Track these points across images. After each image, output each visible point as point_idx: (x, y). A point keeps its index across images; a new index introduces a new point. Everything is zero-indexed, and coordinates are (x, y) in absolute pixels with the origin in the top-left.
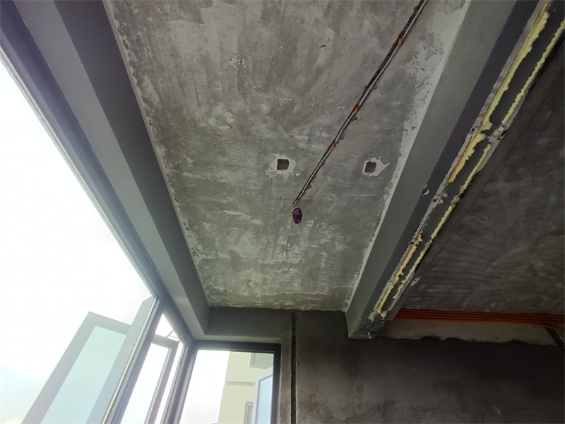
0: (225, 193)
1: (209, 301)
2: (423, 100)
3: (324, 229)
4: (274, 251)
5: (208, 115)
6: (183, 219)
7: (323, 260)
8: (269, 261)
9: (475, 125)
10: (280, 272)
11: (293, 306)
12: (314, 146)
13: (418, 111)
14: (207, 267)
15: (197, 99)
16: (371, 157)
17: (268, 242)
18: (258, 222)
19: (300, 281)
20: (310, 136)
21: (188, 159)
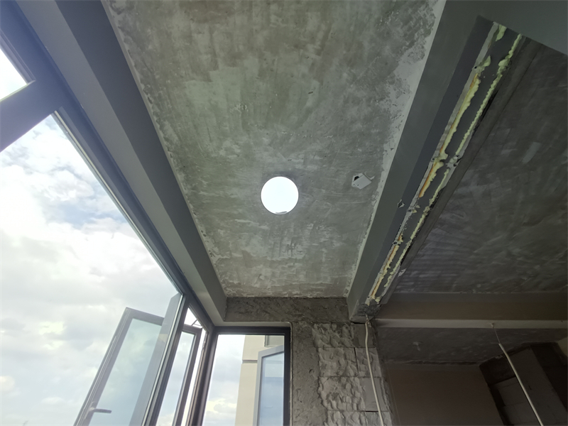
0: (235, 206)
1: (226, 292)
2: (398, 127)
3: (323, 231)
4: (280, 250)
5: (219, 148)
6: (201, 228)
7: (324, 255)
8: (277, 258)
9: (434, 156)
10: (286, 266)
11: (300, 294)
12: (308, 167)
13: (394, 136)
14: (223, 265)
15: (210, 137)
16: (358, 173)
17: (275, 243)
18: (265, 227)
19: (305, 273)
20: (305, 159)
21: (203, 181)
